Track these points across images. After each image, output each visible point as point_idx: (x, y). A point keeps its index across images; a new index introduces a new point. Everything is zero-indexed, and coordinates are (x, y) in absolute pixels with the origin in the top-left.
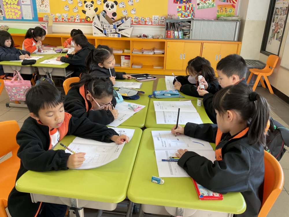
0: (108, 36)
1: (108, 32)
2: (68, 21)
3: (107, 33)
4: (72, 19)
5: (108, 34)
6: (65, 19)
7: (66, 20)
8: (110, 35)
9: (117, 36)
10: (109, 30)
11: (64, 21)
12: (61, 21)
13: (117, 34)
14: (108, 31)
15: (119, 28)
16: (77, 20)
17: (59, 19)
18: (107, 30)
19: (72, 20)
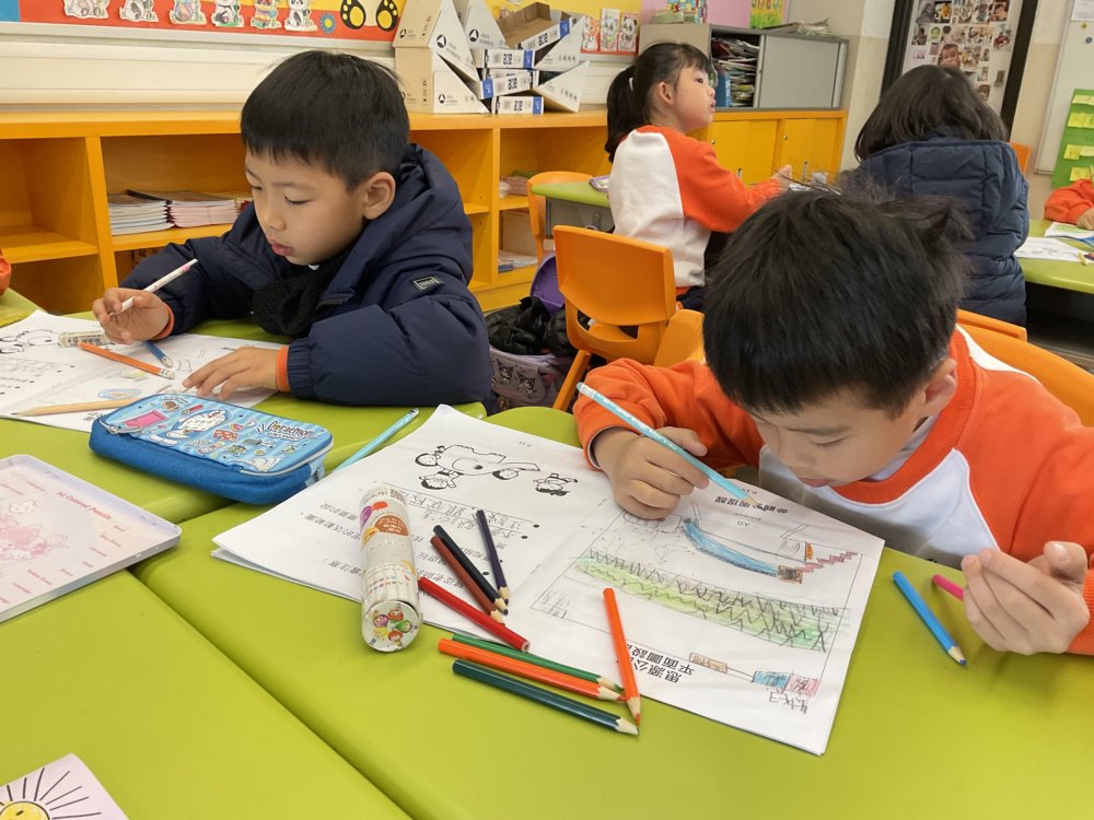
0: (497, 112)
1: (500, 87)
2: (241, 24)
3: (495, 94)
4: (264, 12)
5: (498, 98)
6: (219, 10)
7: (230, 14)
8: (507, 105)
9: (531, 110)
10: (505, 80)
11: (218, 24)
12: (192, 21)
13: (531, 99)
14: (500, 85)
15: (543, 65)
16: (296, 15)
17: (184, 11)
18: (498, 76)
19: (262, 17)
